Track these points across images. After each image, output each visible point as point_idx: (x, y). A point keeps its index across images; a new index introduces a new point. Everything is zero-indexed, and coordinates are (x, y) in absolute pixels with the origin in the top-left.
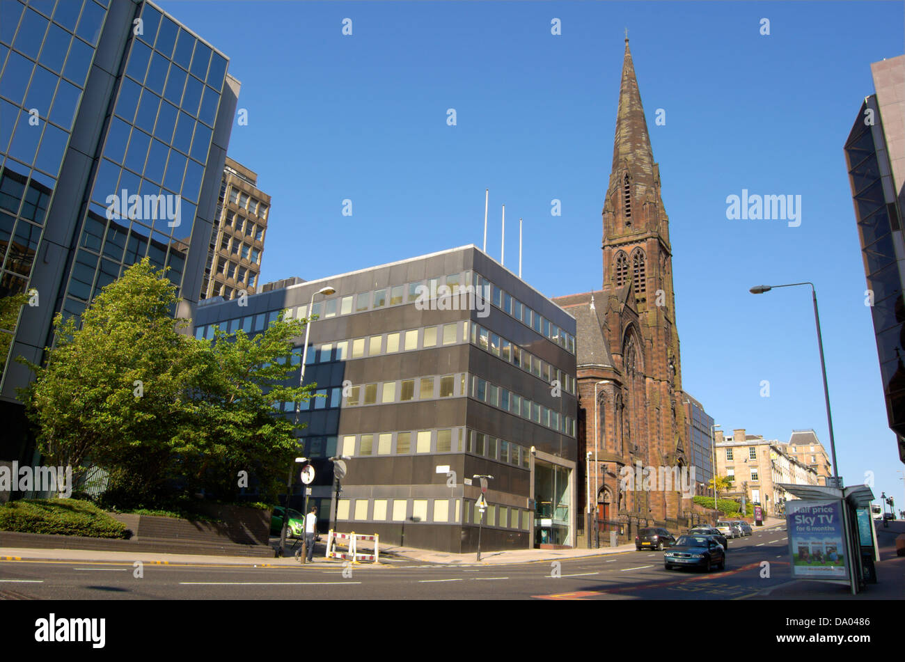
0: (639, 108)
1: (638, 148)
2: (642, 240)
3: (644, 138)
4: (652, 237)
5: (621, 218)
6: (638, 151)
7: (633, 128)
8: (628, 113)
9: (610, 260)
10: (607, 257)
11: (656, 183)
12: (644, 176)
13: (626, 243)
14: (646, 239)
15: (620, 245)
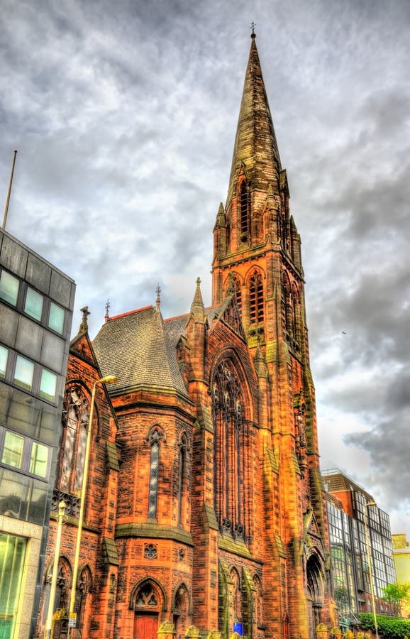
0: (264, 107)
1: (260, 151)
2: (260, 256)
3: (268, 141)
4: (273, 251)
5: (236, 234)
6: (259, 154)
7: (255, 129)
8: (251, 113)
9: (220, 286)
10: (216, 281)
11: (283, 190)
12: (266, 182)
13: (240, 263)
14: (265, 253)
15: (233, 265)
